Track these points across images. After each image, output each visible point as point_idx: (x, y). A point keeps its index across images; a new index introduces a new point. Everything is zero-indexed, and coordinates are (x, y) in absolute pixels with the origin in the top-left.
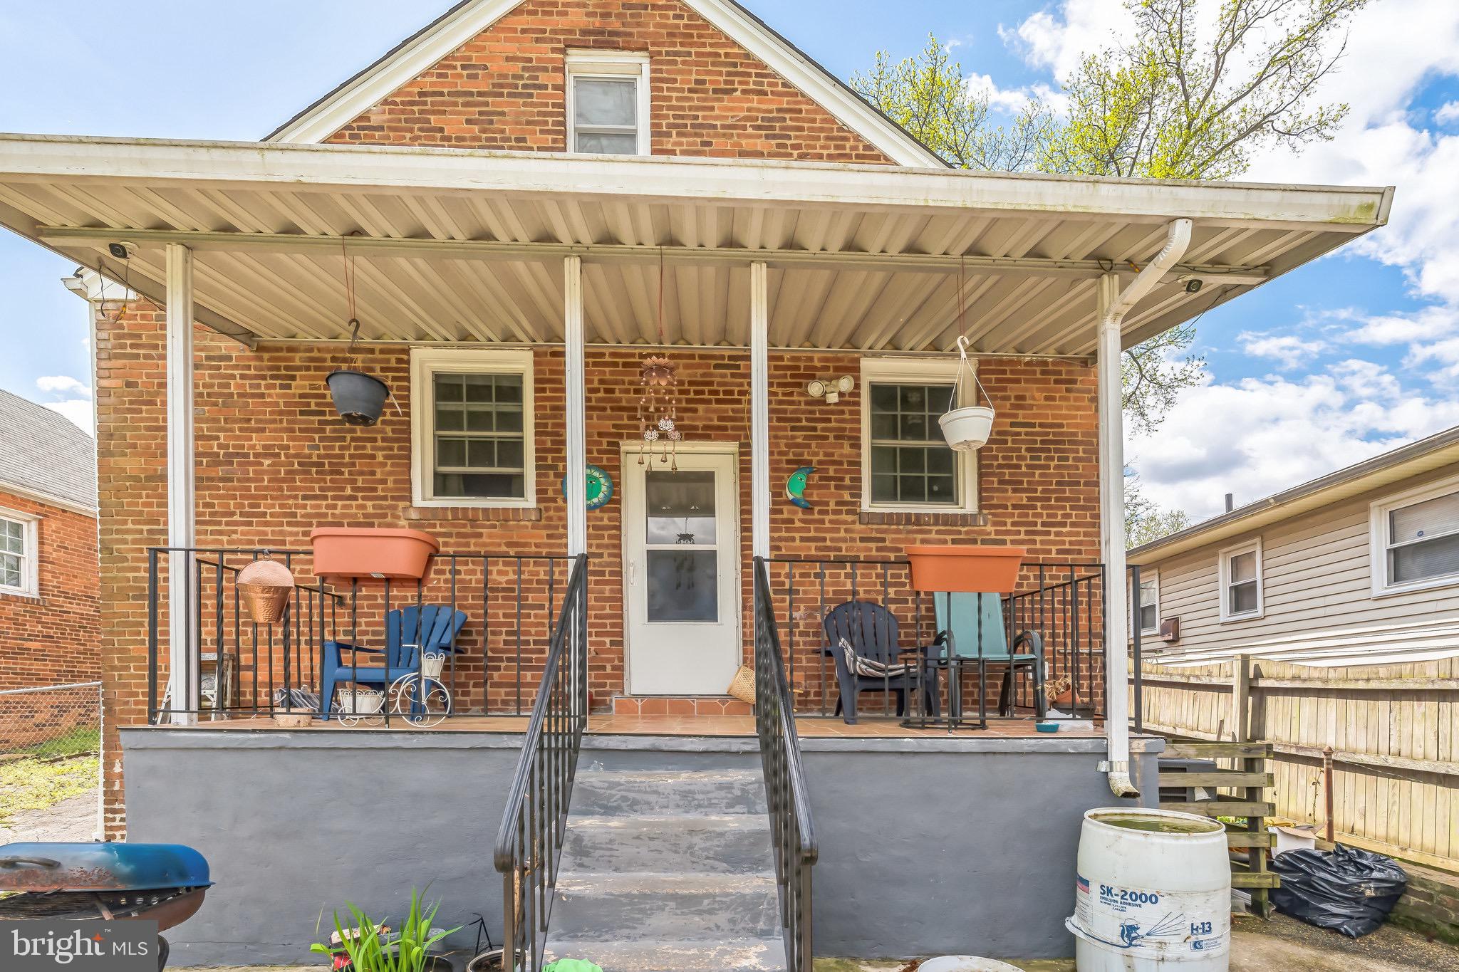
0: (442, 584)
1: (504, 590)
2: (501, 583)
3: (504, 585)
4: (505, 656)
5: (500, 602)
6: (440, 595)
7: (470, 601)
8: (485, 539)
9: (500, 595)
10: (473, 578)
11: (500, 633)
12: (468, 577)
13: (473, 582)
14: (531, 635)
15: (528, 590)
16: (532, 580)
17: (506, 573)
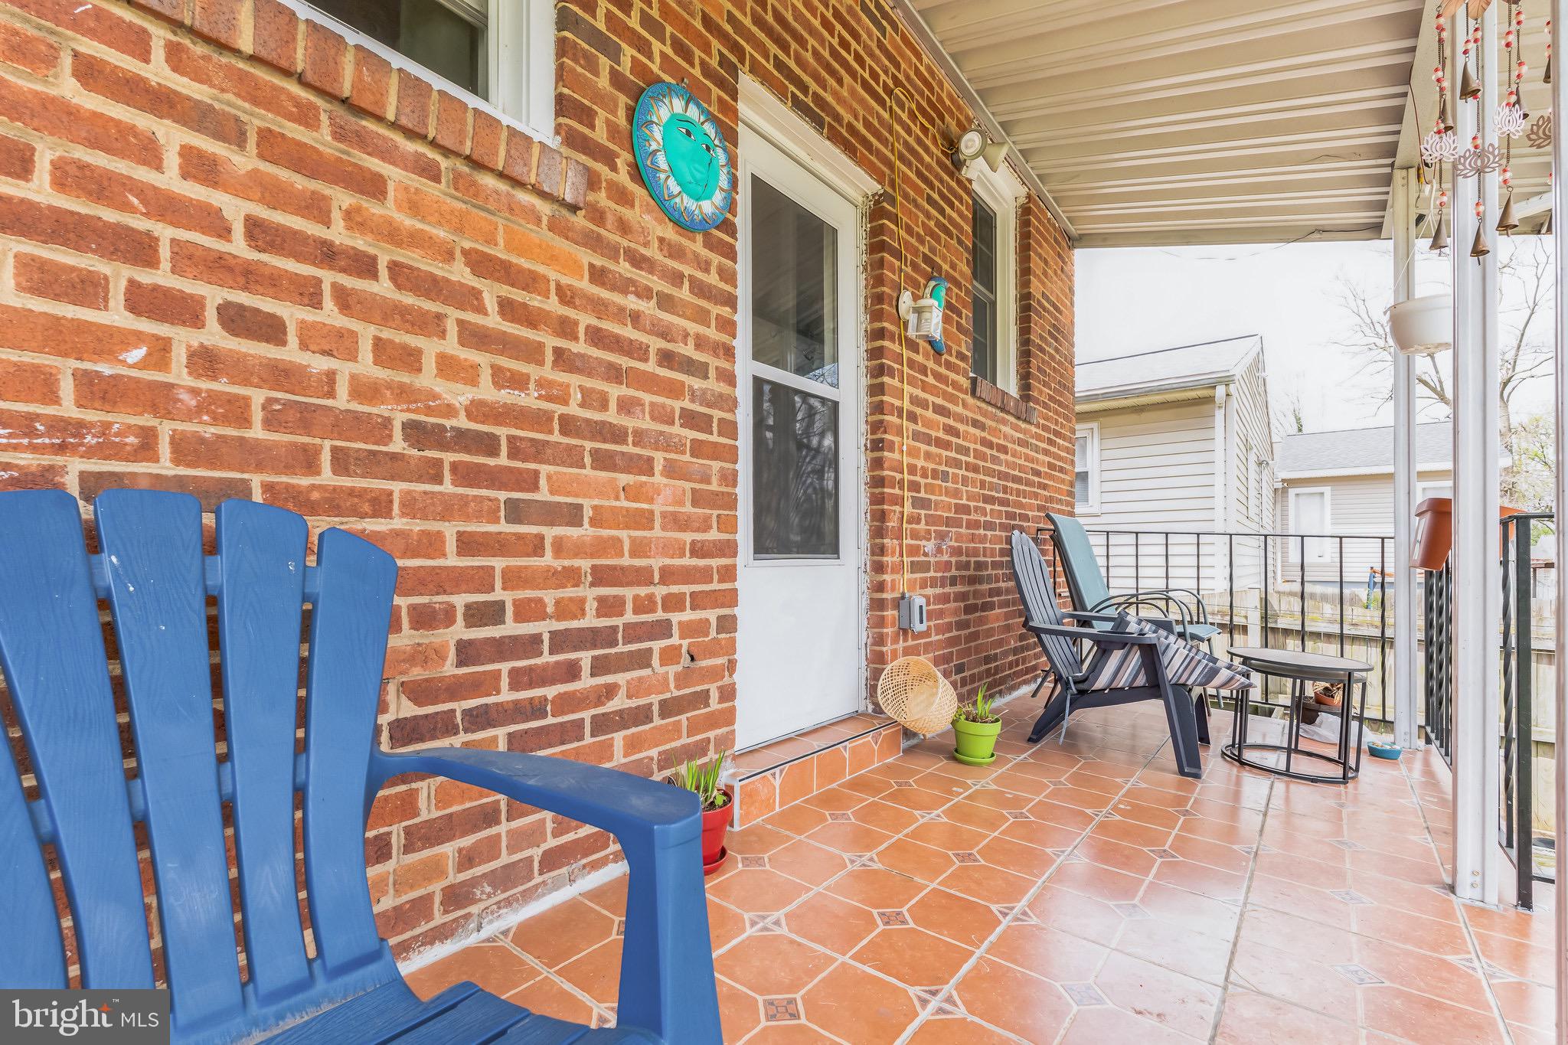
0: (178, 373)
1: (463, 440)
2: (450, 411)
3: (463, 422)
4: (459, 706)
5: (448, 487)
6: (166, 429)
7: (327, 476)
8: (389, 210)
9: (449, 457)
10: (345, 370)
11: (448, 616)
12: (319, 364)
13: (342, 389)
14: (543, 616)
15: (538, 451)
16: (548, 417)
17: (469, 375)
